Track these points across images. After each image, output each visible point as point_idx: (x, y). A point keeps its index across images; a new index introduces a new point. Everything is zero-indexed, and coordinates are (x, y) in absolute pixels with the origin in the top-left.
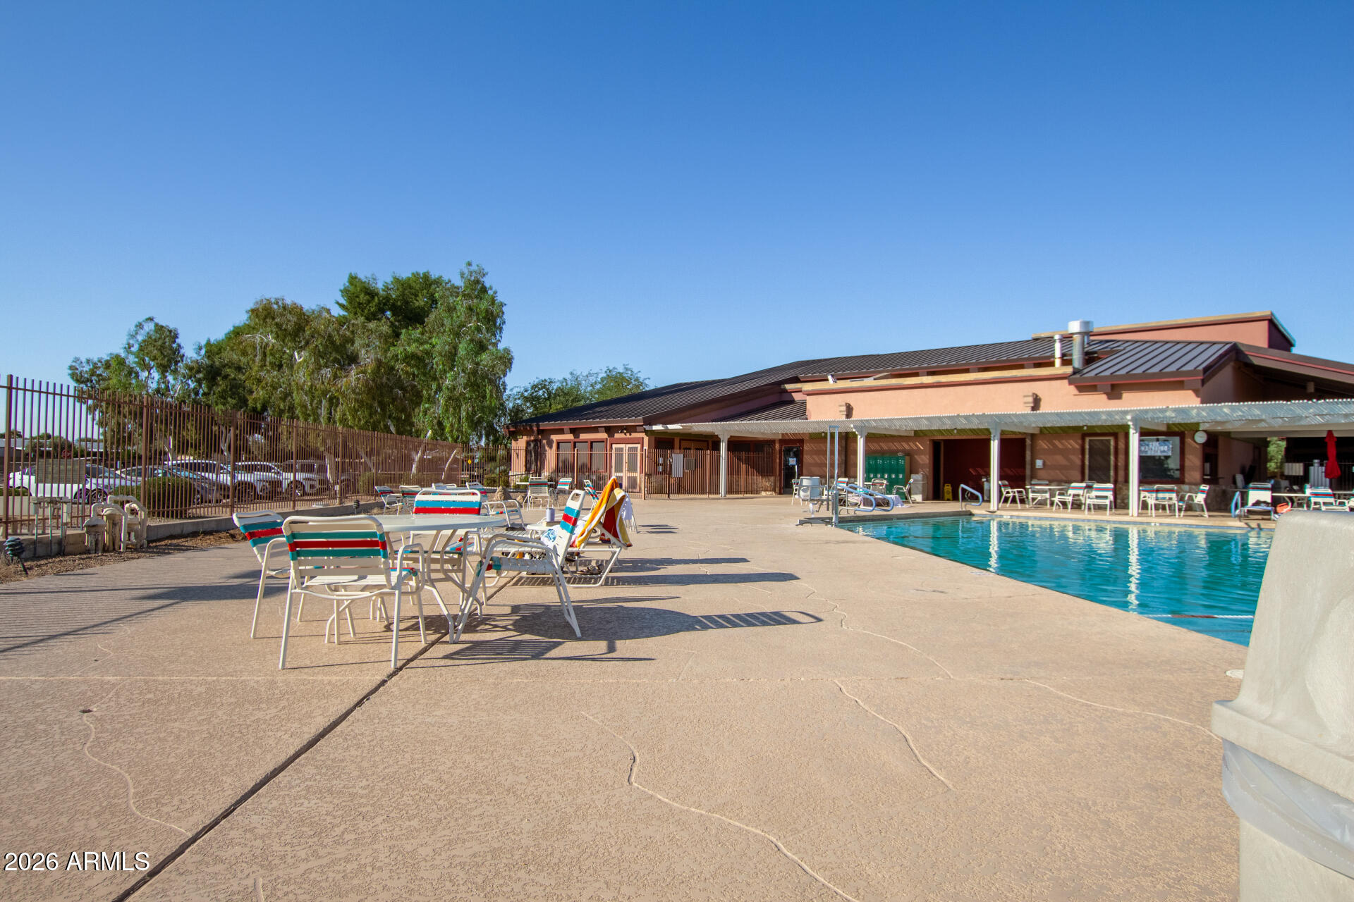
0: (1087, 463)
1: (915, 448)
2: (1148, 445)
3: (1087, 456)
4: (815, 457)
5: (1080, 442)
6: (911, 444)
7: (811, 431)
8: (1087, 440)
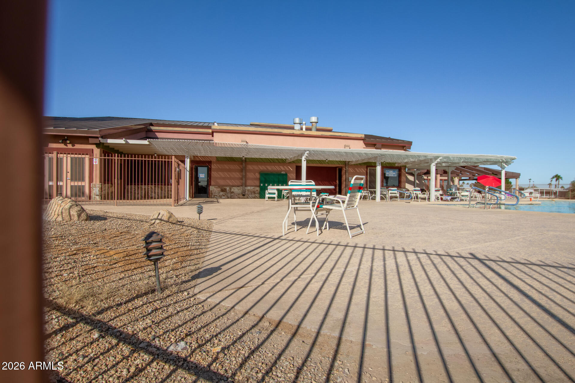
0: (368, 179)
1: (287, 169)
2: (389, 172)
3: (368, 176)
4: (220, 173)
5: (366, 169)
6: (285, 167)
7: (218, 155)
8: (369, 168)
